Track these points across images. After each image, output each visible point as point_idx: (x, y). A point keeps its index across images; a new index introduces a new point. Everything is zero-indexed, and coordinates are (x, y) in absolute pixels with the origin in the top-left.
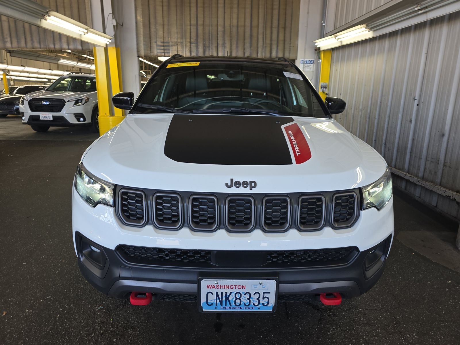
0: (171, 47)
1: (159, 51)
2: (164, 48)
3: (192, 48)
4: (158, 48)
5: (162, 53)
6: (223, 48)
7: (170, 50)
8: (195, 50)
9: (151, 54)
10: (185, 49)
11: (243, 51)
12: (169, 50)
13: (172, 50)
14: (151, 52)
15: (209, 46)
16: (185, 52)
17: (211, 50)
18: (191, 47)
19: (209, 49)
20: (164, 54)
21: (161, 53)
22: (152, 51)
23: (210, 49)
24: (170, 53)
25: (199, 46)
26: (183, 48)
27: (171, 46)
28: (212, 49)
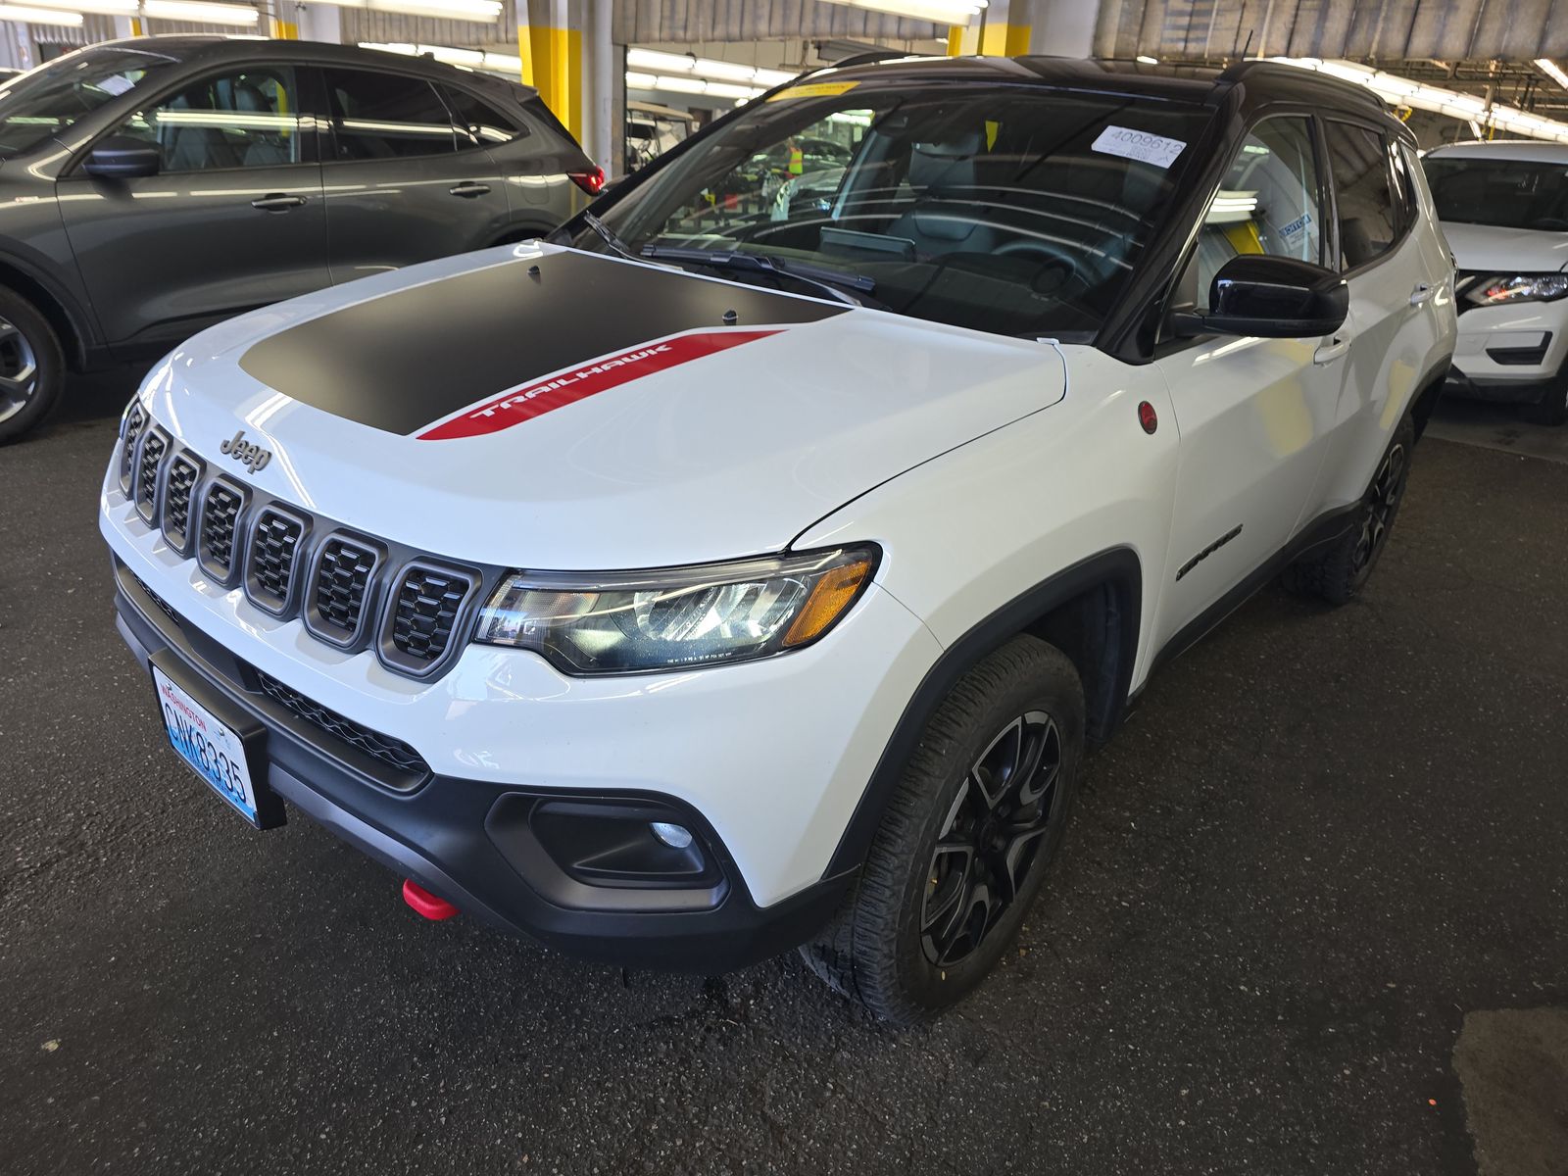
0: (1217, 14)
1: (1168, 34)
2: (1191, 20)
3: (1299, 19)
4: (1169, 20)
5: (1179, 40)
6: (1442, 13)
7: (1211, 28)
8: (1313, 28)
9: (1138, 47)
10: (1272, 22)
11: (1539, 23)
12: (1206, 27)
13: (1218, 29)
14: (1139, 42)
15: (1379, 8)
16: (1269, 34)
17: (1380, 25)
18: (1296, 16)
19: (1375, 22)
20: (1185, 47)
21: (1172, 40)
22: (1143, 36)
23: (1381, 19)
24: (1208, 39)
25: (1332, 10)
26: (1264, 19)
27: (1218, 10)
28: (1387, 19)
